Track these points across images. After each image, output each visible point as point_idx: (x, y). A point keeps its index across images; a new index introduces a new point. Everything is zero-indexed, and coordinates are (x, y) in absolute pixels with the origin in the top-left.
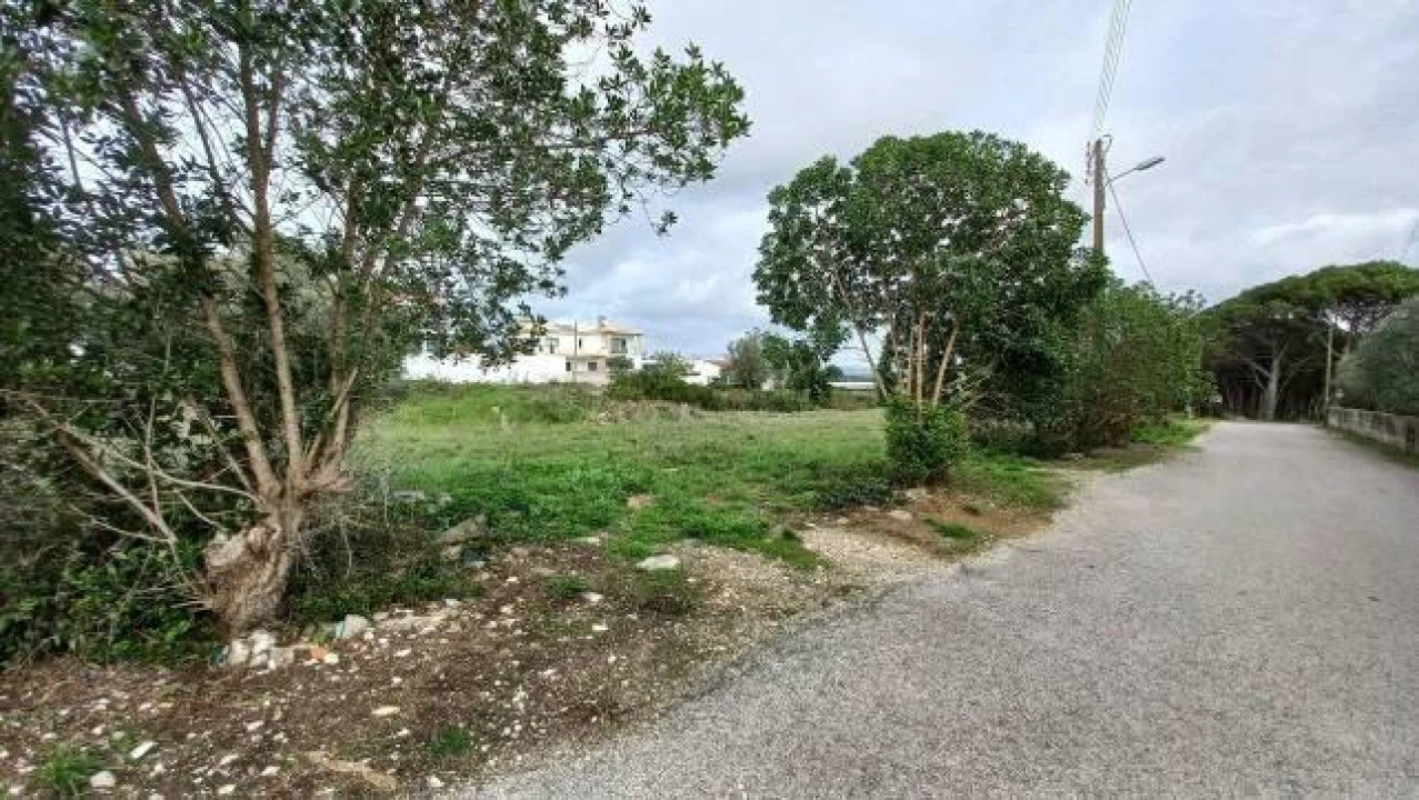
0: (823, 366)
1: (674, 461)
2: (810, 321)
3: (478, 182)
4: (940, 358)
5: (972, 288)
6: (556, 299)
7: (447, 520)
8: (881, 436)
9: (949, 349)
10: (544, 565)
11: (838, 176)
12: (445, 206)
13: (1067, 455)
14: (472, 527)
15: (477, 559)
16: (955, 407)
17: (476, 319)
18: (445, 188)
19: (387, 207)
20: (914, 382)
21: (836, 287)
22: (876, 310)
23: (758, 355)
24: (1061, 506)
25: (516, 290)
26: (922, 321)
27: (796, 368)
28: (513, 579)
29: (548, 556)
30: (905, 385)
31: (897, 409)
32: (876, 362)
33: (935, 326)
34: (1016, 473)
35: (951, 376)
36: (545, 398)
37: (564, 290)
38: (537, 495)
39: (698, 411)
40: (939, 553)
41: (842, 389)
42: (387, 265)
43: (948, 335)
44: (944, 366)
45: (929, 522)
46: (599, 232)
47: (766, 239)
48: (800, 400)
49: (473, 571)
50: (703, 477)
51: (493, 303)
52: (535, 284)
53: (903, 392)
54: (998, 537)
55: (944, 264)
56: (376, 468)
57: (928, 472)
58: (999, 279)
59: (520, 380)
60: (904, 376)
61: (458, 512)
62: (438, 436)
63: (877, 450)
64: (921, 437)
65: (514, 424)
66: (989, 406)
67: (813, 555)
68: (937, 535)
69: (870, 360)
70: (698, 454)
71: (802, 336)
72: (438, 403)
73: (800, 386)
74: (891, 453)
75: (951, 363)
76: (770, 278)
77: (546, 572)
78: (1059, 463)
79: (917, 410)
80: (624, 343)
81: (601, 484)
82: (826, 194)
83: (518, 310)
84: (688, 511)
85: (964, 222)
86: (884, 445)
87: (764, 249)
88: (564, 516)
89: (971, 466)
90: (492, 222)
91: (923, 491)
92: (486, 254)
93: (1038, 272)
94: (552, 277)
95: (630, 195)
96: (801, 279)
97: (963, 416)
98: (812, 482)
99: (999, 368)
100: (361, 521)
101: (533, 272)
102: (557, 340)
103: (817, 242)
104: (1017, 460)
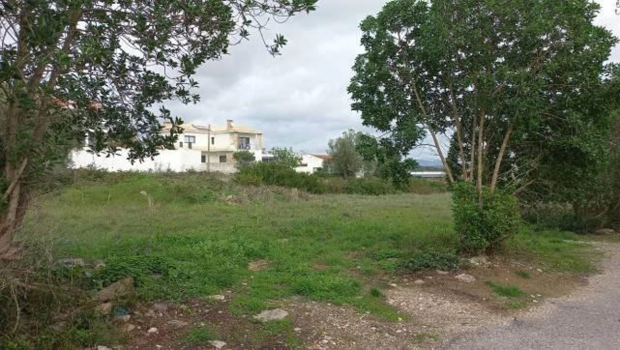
0: (403, 159)
1: (285, 233)
2: (394, 123)
3: (128, 11)
4: (497, 153)
5: (522, 97)
6: (191, 104)
7: (100, 282)
8: (450, 213)
9: (504, 145)
10: (179, 318)
11: (417, 8)
12: (101, 29)
13: (599, 231)
14: (121, 287)
15: (125, 314)
16: (509, 192)
17: (126, 120)
18: (100, 15)
19: (51, 29)
20: (476, 172)
21: (414, 97)
22: (445, 114)
23: (352, 150)
24: (595, 271)
25: (159, 98)
26: (482, 122)
27: (382, 161)
28: (153, 330)
29: (182, 311)
30: (469, 174)
31: (462, 194)
32: (445, 156)
33: (493, 127)
34: (558, 245)
35: (506, 167)
36: (184, 184)
37: (196, 98)
38: (175, 262)
39: (305, 193)
40: (497, 309)
41: (419, 177)
42: (53, 77)
43: (504, 133)
44: (500, 159)
45: (488, 283)
46: (225, 52)
47: (359, 59)
48: (386, 186)
49: (121, 323)
50: (308, 246)
51: (140, 108)
52: (173, 92)
53: (467, 179)
54: (544, 296)
55: (500, 78)
56: (43, 239)
57: (488, 243)
58: (544, 89)
59: (164, 169)
60: (467, 166)
61: (110, 276)
62: (95, 214)
63: (446, 226)
64: (481, 215)
65: (159, 205)
66: (537, 191)
67: (395, 309)
68: (494, 294)
69: (440, 154)
70: (304, 228)
71: (387, 135)
72: (97, 188)
73: (385, 175)
74: (458, 229)
75: (506, 156)
76: (362, 90)
77: (181, 323)
78: (593, 236)
79: (478, 193)
80: (248, 140)
81: (226, 252)
82: (407, 23)
83: (160, 113)
84: (295, 274)
85: (515, 44)
86: (452, 223)
87: (357, 67)
88: (196, 278)
89: (522, 238)
90: (137, 42)
91: (484, 259)
92: (135, 69)
93: (575, 84)
94: (187, 87)
95: (250, 22)
96: (386, 91)
97: (516, 199)
98: (395, 251)
99: (545, 160)
100: (30, 283)
101: (172, 83)
102: (194, 137)
103: (400, 61)
104: (560, 234)
